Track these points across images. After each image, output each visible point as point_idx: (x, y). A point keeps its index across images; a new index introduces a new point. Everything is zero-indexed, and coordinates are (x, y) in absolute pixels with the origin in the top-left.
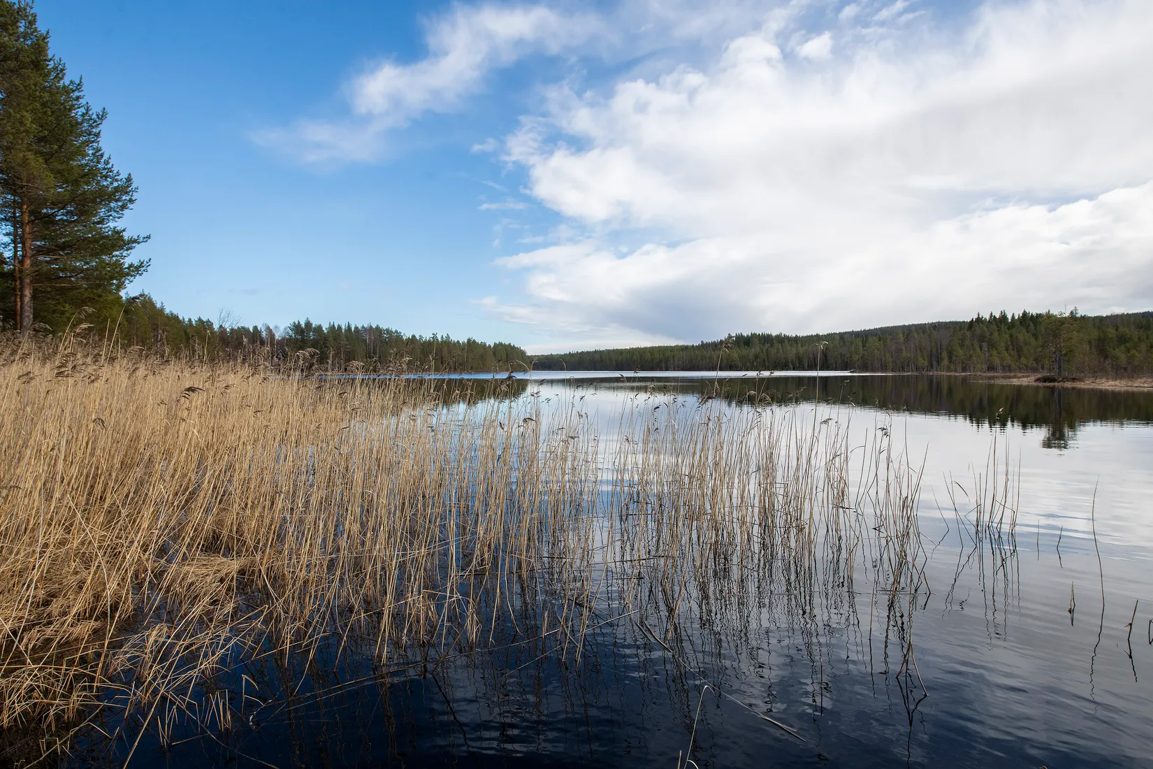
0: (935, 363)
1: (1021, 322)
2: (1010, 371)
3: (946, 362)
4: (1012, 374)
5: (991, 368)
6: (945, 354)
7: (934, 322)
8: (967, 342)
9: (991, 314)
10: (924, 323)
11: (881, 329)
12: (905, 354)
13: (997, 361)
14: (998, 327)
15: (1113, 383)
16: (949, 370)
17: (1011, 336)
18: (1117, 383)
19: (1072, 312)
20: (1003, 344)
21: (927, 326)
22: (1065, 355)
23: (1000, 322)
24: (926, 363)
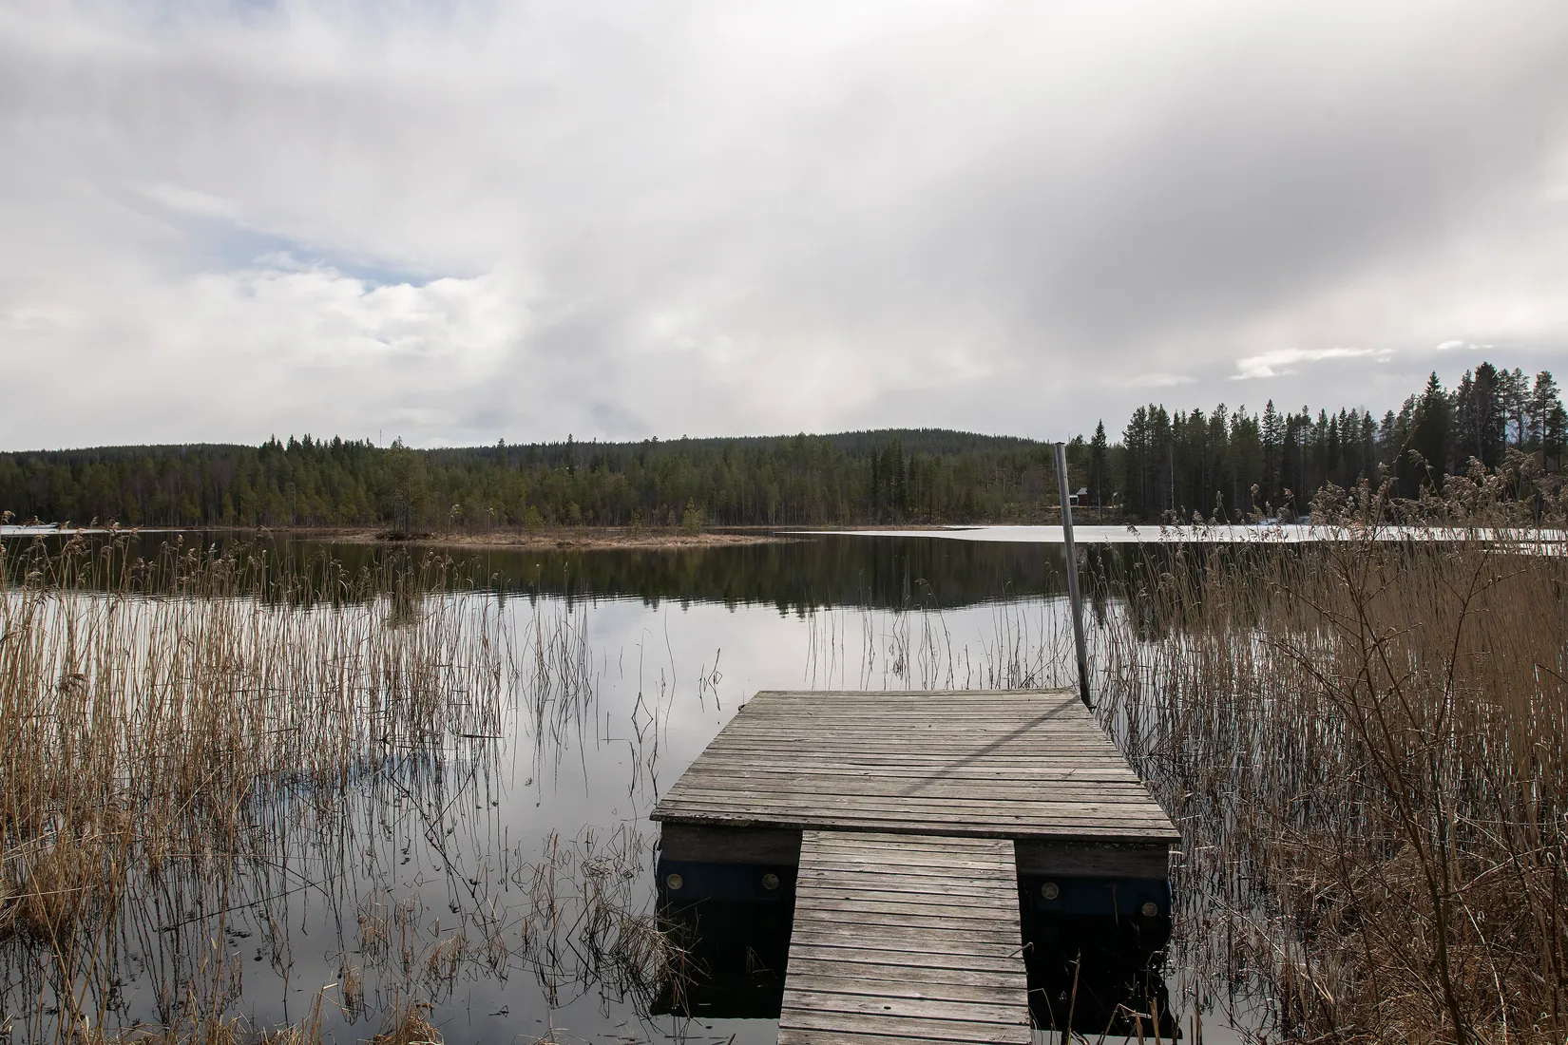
0: (214, 513)
1: (332, 453)
2: (326, 525)
3: (231, 511)
4: (331, 530)
5: (300, 520)
6: (227, 499)
7: (195, 443)
8: (261, 479)
9: (292, 438)
10: (178, 444)
11: (101, 450)
12: (160, 497)
13: (307, 510)
14: (303, 458)
15: (468, 540)
16: (237, 522)
17: (322, 473)
18: (474, 539)
19: (395, 443)
20: (311, 485)
21: (184, 449)
22: (413, 503)
23: (304, 450)
24: (198, 512)
